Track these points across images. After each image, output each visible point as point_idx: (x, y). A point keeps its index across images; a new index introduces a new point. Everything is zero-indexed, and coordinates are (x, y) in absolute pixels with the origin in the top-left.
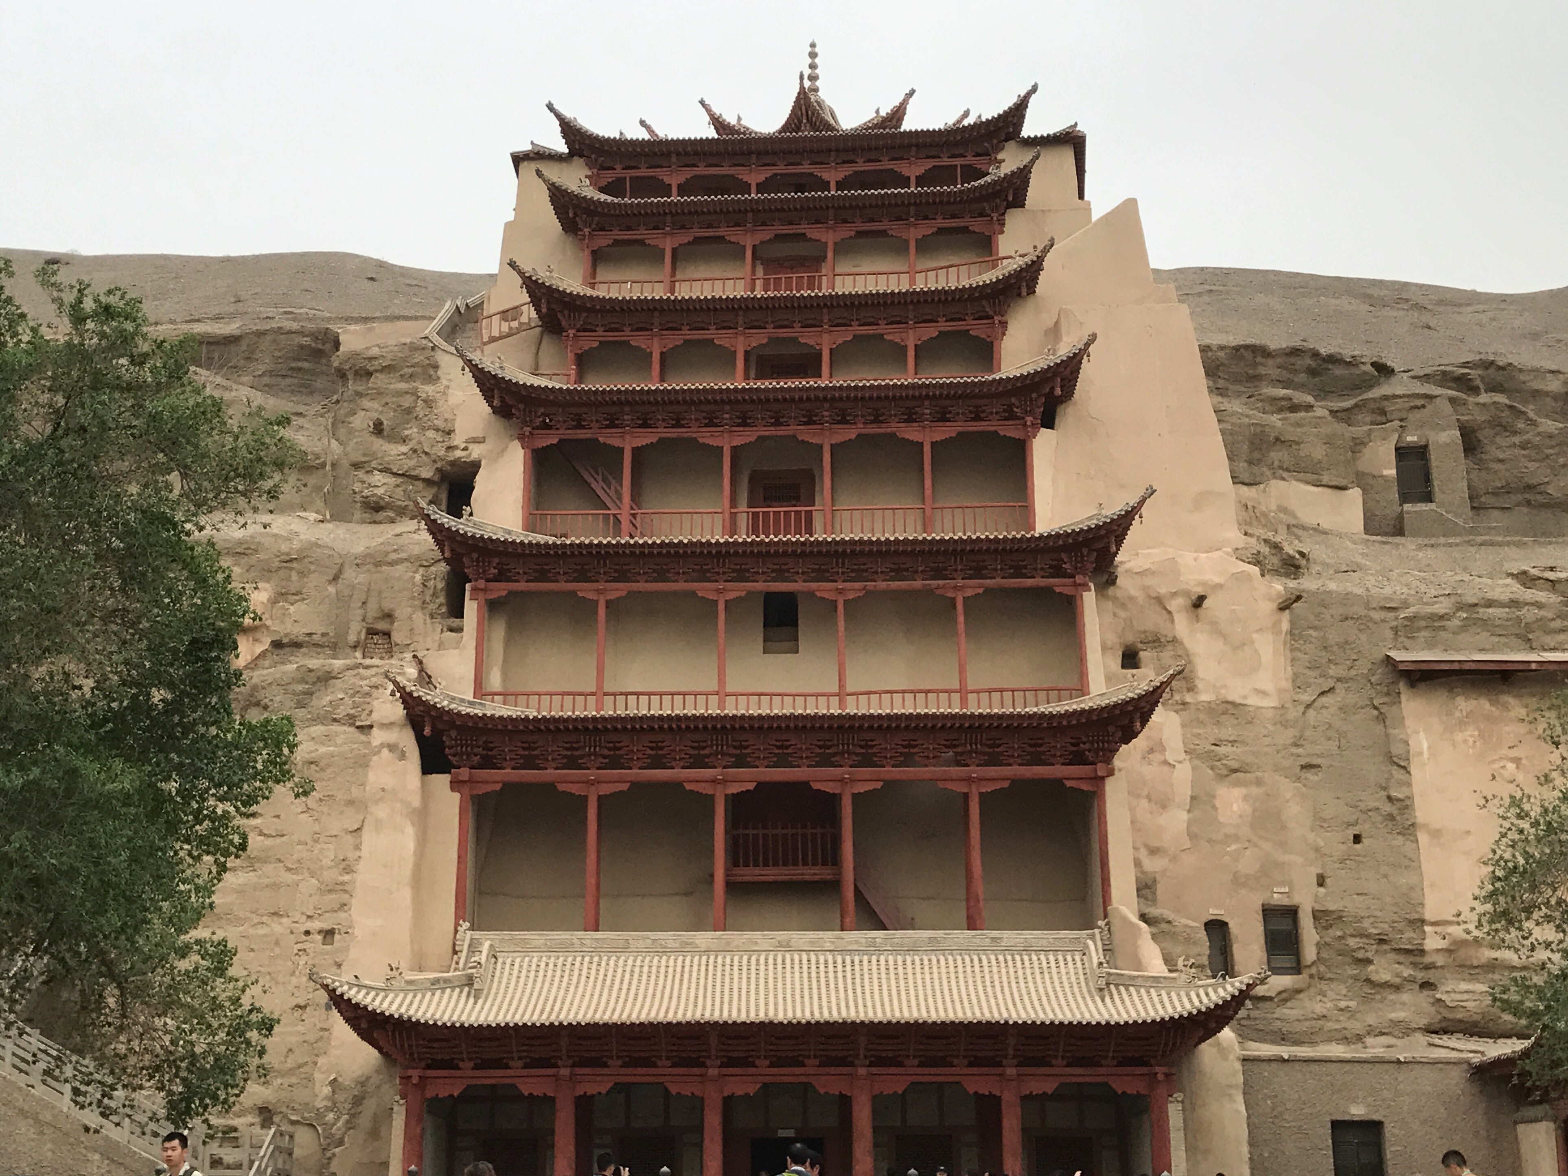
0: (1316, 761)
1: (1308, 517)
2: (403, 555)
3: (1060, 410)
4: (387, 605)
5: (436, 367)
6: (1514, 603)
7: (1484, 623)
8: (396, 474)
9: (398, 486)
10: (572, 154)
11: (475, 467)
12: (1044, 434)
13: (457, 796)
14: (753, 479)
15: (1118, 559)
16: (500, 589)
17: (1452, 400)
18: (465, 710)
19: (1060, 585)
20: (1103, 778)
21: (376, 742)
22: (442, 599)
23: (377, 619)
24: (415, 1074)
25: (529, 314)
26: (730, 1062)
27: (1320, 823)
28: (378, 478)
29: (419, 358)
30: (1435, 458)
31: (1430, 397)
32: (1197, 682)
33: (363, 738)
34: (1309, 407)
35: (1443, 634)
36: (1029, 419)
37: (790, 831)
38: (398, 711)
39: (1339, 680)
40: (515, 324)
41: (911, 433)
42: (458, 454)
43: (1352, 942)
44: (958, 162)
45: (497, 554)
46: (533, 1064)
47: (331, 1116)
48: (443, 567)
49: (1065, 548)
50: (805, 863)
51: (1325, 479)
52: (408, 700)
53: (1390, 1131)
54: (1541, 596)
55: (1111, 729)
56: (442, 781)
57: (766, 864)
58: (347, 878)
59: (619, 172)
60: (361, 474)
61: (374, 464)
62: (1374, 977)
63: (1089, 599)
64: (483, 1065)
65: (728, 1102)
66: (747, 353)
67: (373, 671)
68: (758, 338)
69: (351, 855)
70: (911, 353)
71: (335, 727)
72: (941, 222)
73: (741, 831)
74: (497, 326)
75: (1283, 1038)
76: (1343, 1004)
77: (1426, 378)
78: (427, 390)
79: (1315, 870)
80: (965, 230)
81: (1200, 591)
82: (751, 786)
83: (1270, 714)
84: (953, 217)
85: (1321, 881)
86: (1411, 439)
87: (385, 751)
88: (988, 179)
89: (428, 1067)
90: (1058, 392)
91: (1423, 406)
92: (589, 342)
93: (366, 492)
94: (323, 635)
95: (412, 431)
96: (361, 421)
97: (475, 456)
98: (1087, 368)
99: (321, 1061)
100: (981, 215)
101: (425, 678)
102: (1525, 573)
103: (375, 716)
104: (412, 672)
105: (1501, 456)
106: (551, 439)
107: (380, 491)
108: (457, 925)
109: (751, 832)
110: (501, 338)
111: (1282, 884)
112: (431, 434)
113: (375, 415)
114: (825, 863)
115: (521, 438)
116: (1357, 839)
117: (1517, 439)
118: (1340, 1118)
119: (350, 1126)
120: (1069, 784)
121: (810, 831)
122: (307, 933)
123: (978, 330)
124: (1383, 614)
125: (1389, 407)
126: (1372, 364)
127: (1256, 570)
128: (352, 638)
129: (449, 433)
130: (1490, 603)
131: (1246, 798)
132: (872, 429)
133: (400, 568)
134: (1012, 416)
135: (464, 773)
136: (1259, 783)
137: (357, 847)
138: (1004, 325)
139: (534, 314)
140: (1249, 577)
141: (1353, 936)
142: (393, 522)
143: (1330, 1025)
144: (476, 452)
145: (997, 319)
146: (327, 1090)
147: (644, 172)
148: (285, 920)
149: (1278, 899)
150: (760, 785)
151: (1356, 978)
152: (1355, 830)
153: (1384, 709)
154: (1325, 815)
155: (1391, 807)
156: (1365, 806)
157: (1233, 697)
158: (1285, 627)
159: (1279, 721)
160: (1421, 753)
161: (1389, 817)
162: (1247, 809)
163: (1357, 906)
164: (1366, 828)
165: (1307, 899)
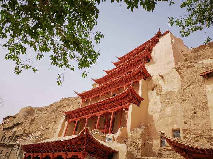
3: (151, 60)
12: (147, 63)
13: (68, 123)
20: (129, 106)
27: (186, 111)
39: (192, 83)
43: (194, 136)
69: (56, 131)
79: (184, 121)
82: (90, 117)
83: (176, 92)
85: (185, 123)
111: (176, 124)
116: (195, 113)
131: (171, 108)
135: (68, 120)
136: (173, 105)
140: (174, 71)
152: (194, 111)
153: (202, 86)
154: (187, 109)
155: (203, 105)
156: (196, 106)
157: (169, 91)
158: (180, 77)
159: (178, 93)
160: (209, 92)
161: (202, 107)
162: (171, 110)
163: (193, 127)
164: (196, 110)
165: (181, 127)
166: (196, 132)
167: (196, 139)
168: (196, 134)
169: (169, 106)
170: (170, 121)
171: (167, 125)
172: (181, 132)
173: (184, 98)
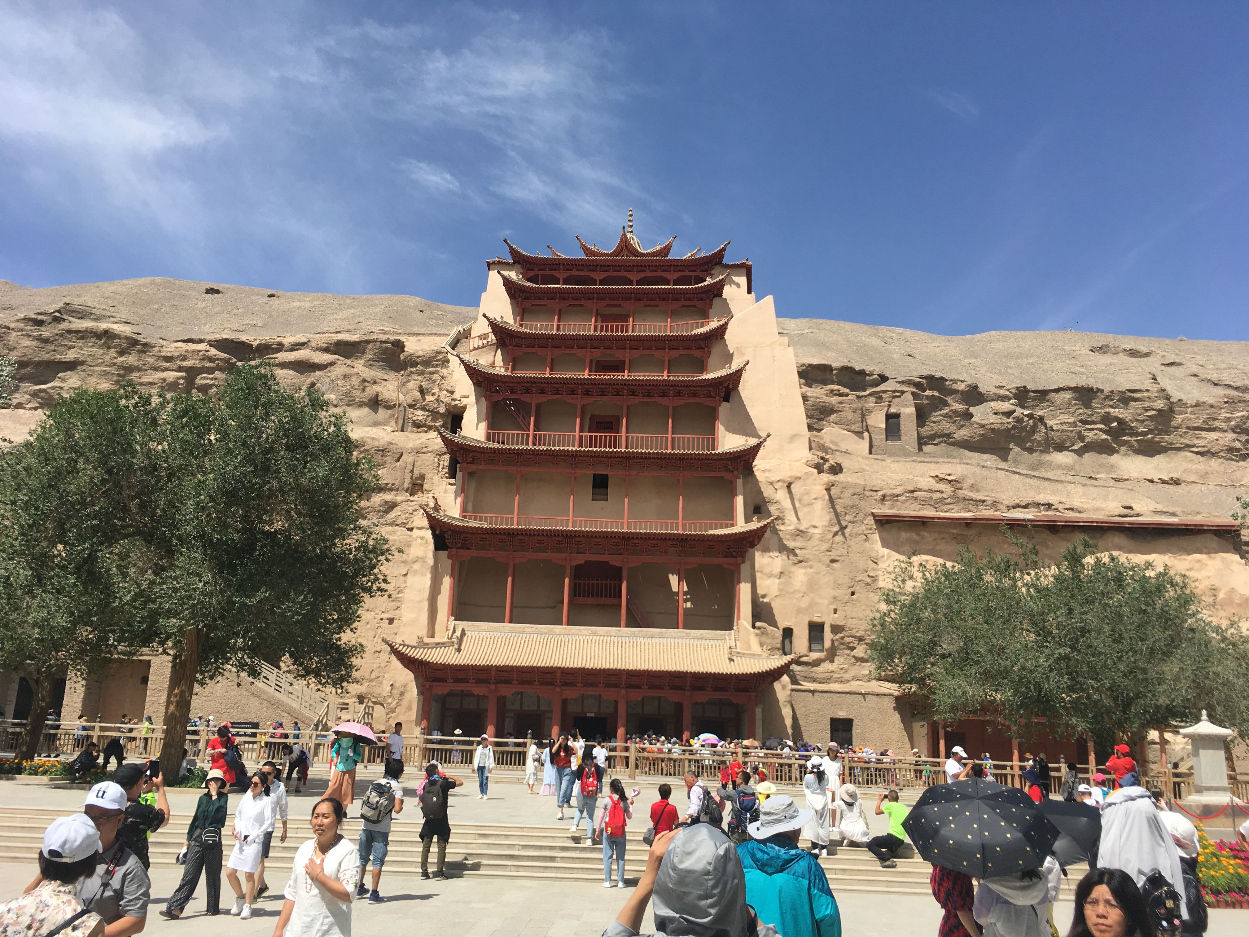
0: (838, 558)
1: (843, 446)
2: (430, 449)
3: (732, 393)
4: (423, 472)
5: (448, 361)
6: (930, 491)
7: (916, 498)
8: (428, 411)
9: (428, 416)
10: (514, 263)
11: (464, 408)
12: (725, 404)
13: (450, 561)
14: (592, 418)
15: (754, 463)
16: (473, 467)
17: (913, 393)
18: (455, 523)
19: (727, 475)
20: (739, 565)
21: (414, 536)
22: (446, 470)
23: (417, 478)
24: (427, 684)
25: (492, 337)
26: (566, 684)
27: (837, 586)
28: (420, 412)
29: (440, 357)
30: (902, 419)
31: (903, 392)
32: (786, 521)
33: (409, 532)
34: (847, 395)
35: (899, 503)
36: (717, 398)
37: (599, 582)
38: (425, 523)
39: (850, 522)
40: (485, 342)
41: (664, 401)
42: (457, 402)
43: (848, 640)
44: (693, 274)
45: (472, 451)
46: (479, 681)
47: (390, 700)
48: (447, 457)
49: (730, 459)
50: (606, 596)
51: (853, 428)
52: (429, 517)
53: (855, 723)
54: (942, 486)
55: (745, 542)
56: (444, 554)
57: (588, 596)
58: (400, 595)
59: (536, 272)
60: (412, 410)
61: (418, 405)
62: (856, 655)
63: (740, 482)
64: (458, 680)
65: (565, 702)
66: (591, 361)
67: (414, 503)
68: (597, 354)
69: (403, 586)
70: (666, 363)
71: (397, 528)
72: (683, 302)
73: (578, 581)
74: (477, 343)
75: (814, 680)
76: (841, 666)
77: (902, 382)
78: (444, 372)
79: (834, 607)
80: (695, 306)
81: (790, 480)
82: (582, 562)
83: (818, 536)
84: (689, 300)
85: (835, 611)
86: (893, 410)
87: (419, 541)
88: (706, 283)
89: (433, 681)
90: (731, 386)
91: (899, 397)
92: (519, 352)
93: (414, 418)
94: (393, 484)
95: (436, 390)
96: (412, 385)
97: (464, 404)
98: (744, 376)
99: (386, 675)
100: (702, 300)
101: (437, 508)
102: (937, 476)
103: (415, 524)
104: (432, 504)
105: (935, 420)
106: (498, 397)
107: (420, 418)
108: (448, 618)
109: (582, 582)
110: (479, 348)
111: (819, 612)
112: (445, 392)
113: (419, 382)
114: (615, 597)
115: (485, 397)
116: (853, 594)
117: (941, 413)
118: (833, 716)
119: (398, 704)
120: (725, 566)
121: (608, 582)
122: (382, 619)
123: (697, 353)
124: (872, 493)
125: (884, 395)
126: (879, 375)
127: (816, 471)
128: (406, 486)
129: (452, 392)
130: (920, 490)
131: (805, 574)
132: (646, 399)
133: (429, 455)
134: (710, 396)
135: (454, 551)
136: (811, 567)
137: (405, 582)
138: (709, 352)
139: (494, 338)
140: (812, 474)
141: (848, 637)
142: (426, 432)
143: (836, 675)
144: (465, 401)
145: (706, 349)
146: (389, 688)
147: (548, 272)
148: (373, 613)
149: (816, 619)
150: (586, 562)
151: (848, 655)
152: (852, 590)
153: (869, 536)
154: (839, 582)
155: (869, 580)
156: (857, 579)
157: (802, 528)
158: (827, 497)
159: (822, 540)
160: (883, 556)
161: (868, 584)
162: (805, 579)
163: (851, 623)
164: (857, 589)
165: (829, 620)
166: (854, 631)
167: (851, 645)
168: (852, 637)
169: (801, 567)
170: (804, 603)
171: (799, 611)
172: (827, 629)
173: (833, 555)
